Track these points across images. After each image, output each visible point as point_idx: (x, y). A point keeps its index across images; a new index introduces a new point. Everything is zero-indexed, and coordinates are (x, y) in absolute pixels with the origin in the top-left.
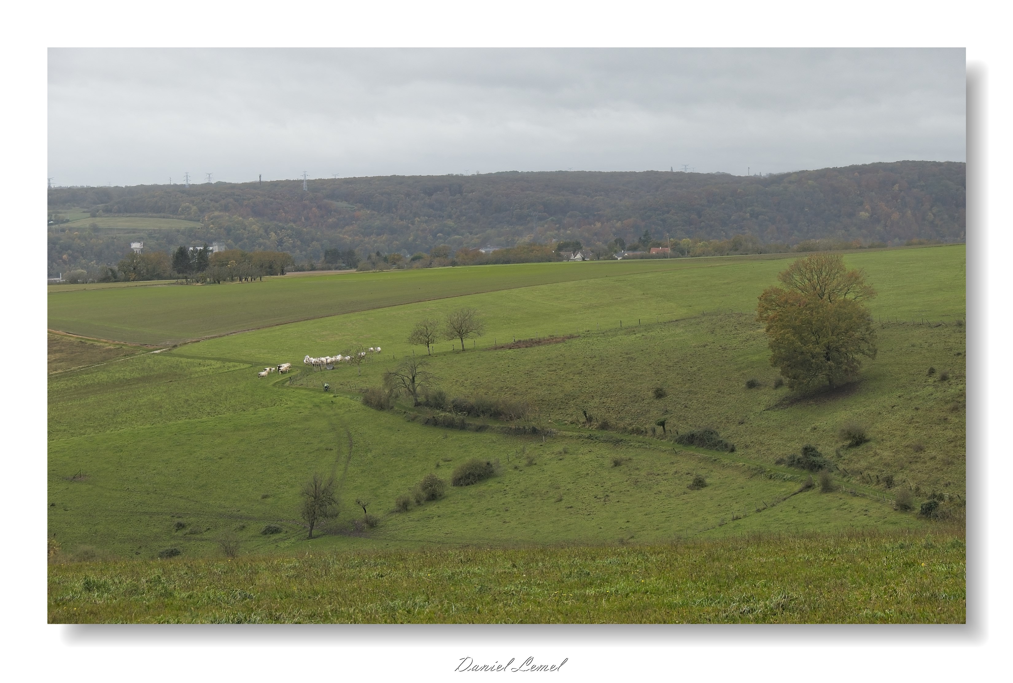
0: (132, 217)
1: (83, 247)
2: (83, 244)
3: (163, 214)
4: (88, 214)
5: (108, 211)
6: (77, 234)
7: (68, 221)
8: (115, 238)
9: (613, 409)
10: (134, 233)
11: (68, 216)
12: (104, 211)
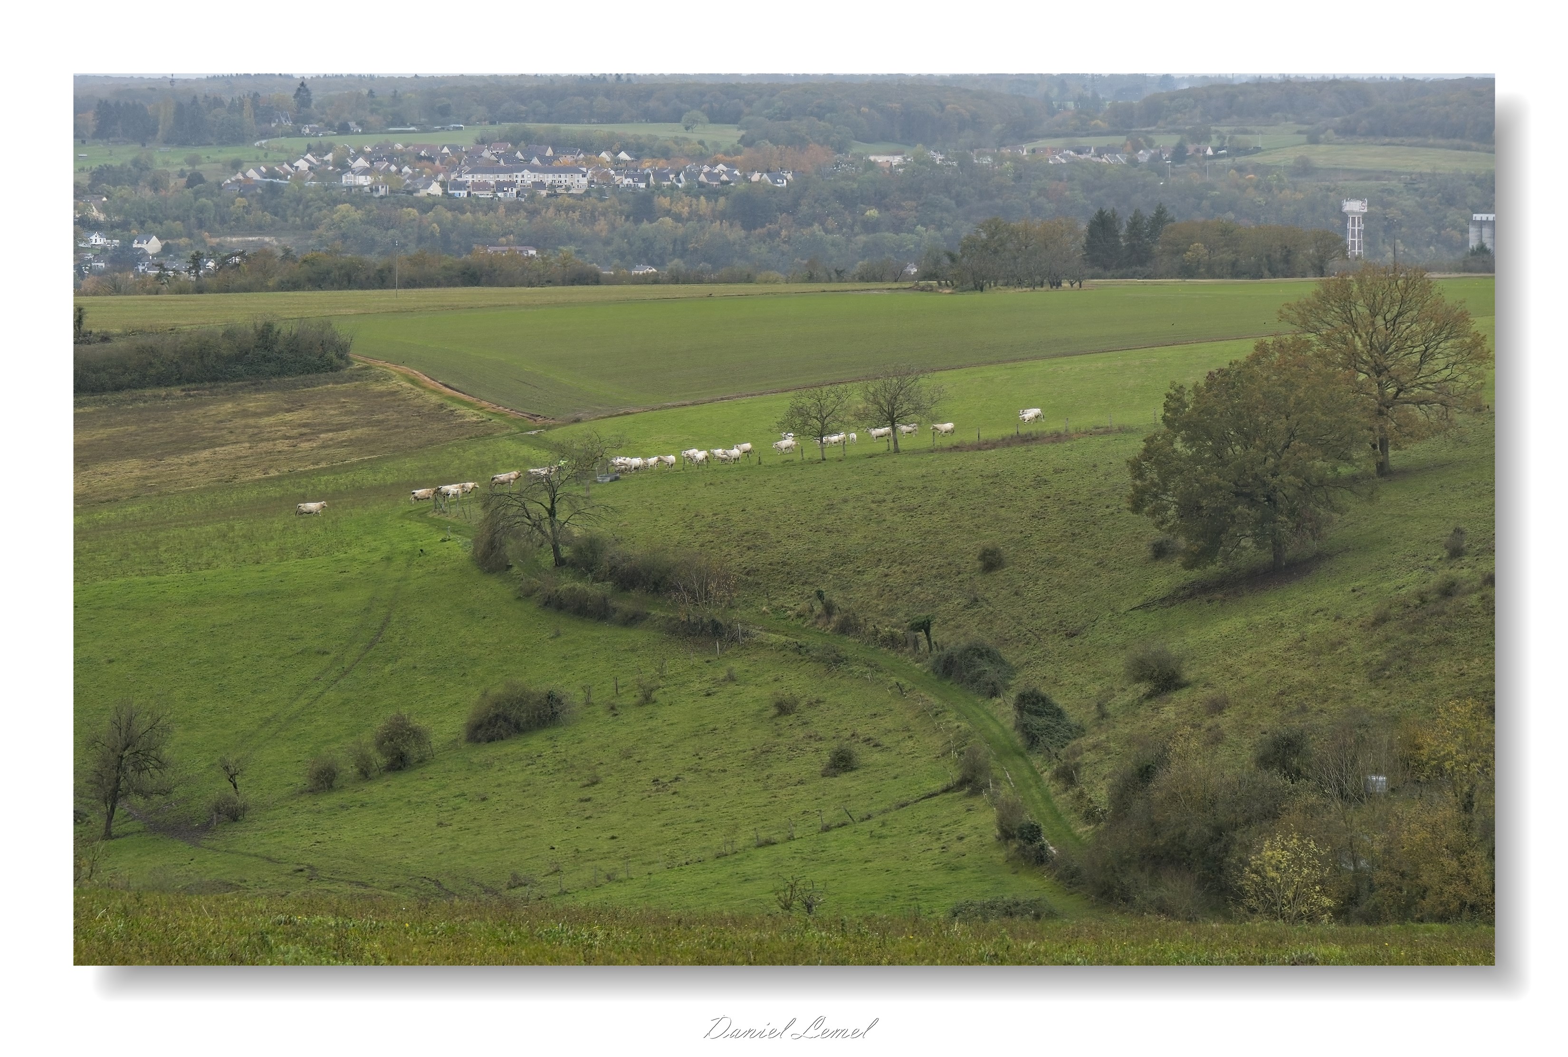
0: (1394, 144)
1: (1260, 206)
2: (1260, 200)
3: (1457, 141)
4: (1303, 138)
5: (1348, 132)
6: (1251, 179)
7: (1258, 150)
8: (1334, 189)
9: (891, 591)
10: (1378, 178)
11: (1258, 141)
12: (1337, 131)
